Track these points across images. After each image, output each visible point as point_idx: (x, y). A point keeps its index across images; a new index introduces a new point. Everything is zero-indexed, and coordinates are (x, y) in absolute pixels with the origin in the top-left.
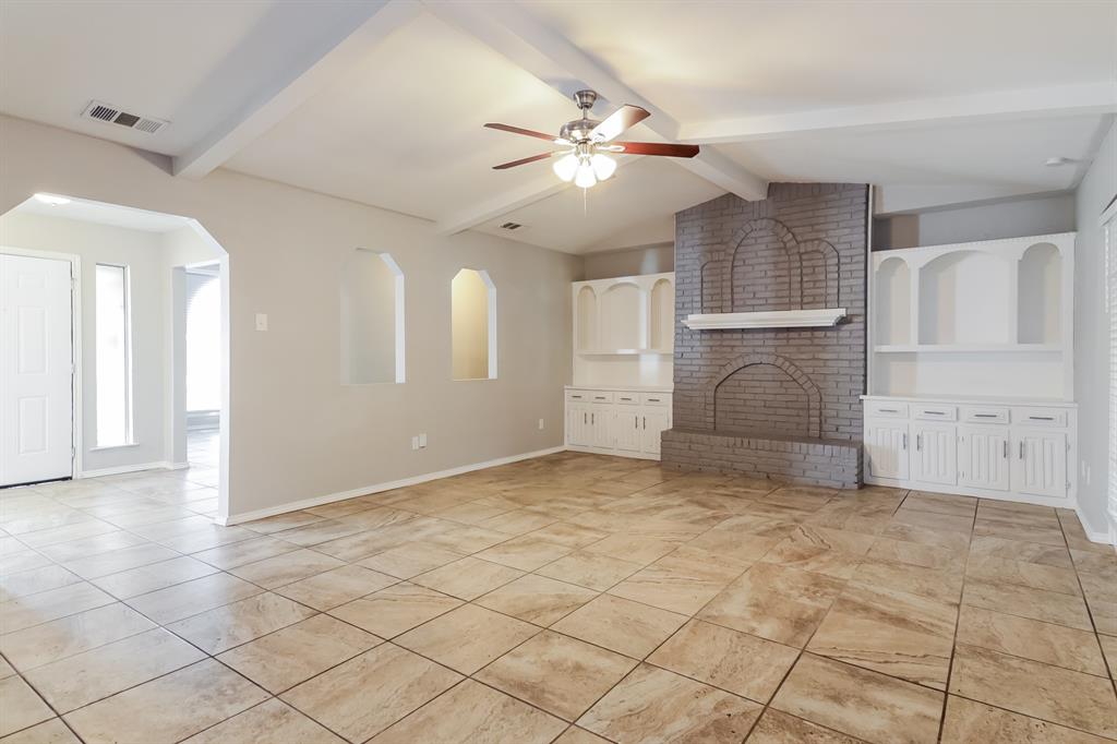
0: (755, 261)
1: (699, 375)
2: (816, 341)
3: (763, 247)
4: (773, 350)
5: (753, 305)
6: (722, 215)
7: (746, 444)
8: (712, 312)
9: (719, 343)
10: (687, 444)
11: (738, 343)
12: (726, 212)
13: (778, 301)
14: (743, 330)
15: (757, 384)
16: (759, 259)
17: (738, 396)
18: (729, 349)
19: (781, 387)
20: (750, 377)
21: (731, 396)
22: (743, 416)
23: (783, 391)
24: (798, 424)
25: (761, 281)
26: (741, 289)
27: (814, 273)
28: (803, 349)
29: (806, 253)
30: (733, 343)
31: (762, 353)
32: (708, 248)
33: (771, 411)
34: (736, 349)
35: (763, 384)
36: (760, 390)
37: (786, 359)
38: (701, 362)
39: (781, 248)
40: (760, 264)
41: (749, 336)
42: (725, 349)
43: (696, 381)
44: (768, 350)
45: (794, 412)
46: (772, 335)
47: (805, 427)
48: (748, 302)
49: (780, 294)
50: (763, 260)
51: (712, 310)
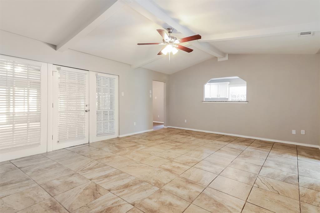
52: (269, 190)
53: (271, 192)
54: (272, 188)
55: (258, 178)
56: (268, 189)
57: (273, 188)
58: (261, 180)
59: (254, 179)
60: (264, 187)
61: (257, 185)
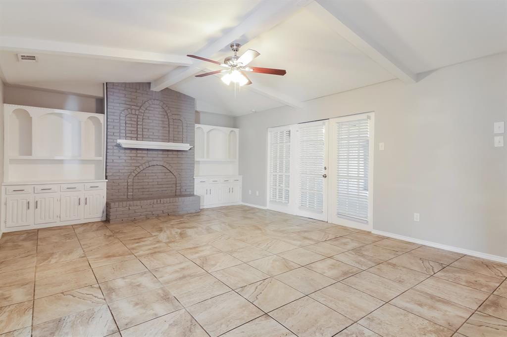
0: (154, 118)
1: (123, 171)
2: (179, 156)
3: (157, 113)
4: (161, 159)
5: (153, 139)
6: (136, 92)
7: (159, 202)
8: (131, 140)
9: (135, 155)
10: (128, 208)
11: (145, 155)
12: (138, 91)
13: (163, 138)
14: (148, 149)
15: (154, 175)
16: (154, 117)
17: (145, 180)
18: (141, 158)
19: (165, 175)
20: (151, 172)
21: (142, 181)
22: (147, 190)
23: (166, 177)
24: (172, 190)
25: (156, 128)
26: (147, 130)
27: (178, 128)
28: (174, 159)
29: (176, 119)
30: (143, 155)
31: (157, 160)
32: (129, 106)
33: (160, 186)
34: (144, 158)
35: (158, 174)
36: (156, 177)
37: (168, 163)
38: (125, 164)
39: (165, 115)
40: (156, 120)
41: (151, 152)
42: (138, 158)
43: (122, 174)
44: (158, 159)
45: (170, 186)
46: (161, 153)
47: (174, 191)
48: (150, 137)
49: (164, 135)
50: (157, 119)
51: (131, 138)
52: (76, 290)
53: (73, 290)
54: (74, 295)
55: (102, 296)
56: (78, 290)
57: (72, 295)
58: (96, 297)
59: (106, 293)
60: (84, 291)
61: (95, 288)
